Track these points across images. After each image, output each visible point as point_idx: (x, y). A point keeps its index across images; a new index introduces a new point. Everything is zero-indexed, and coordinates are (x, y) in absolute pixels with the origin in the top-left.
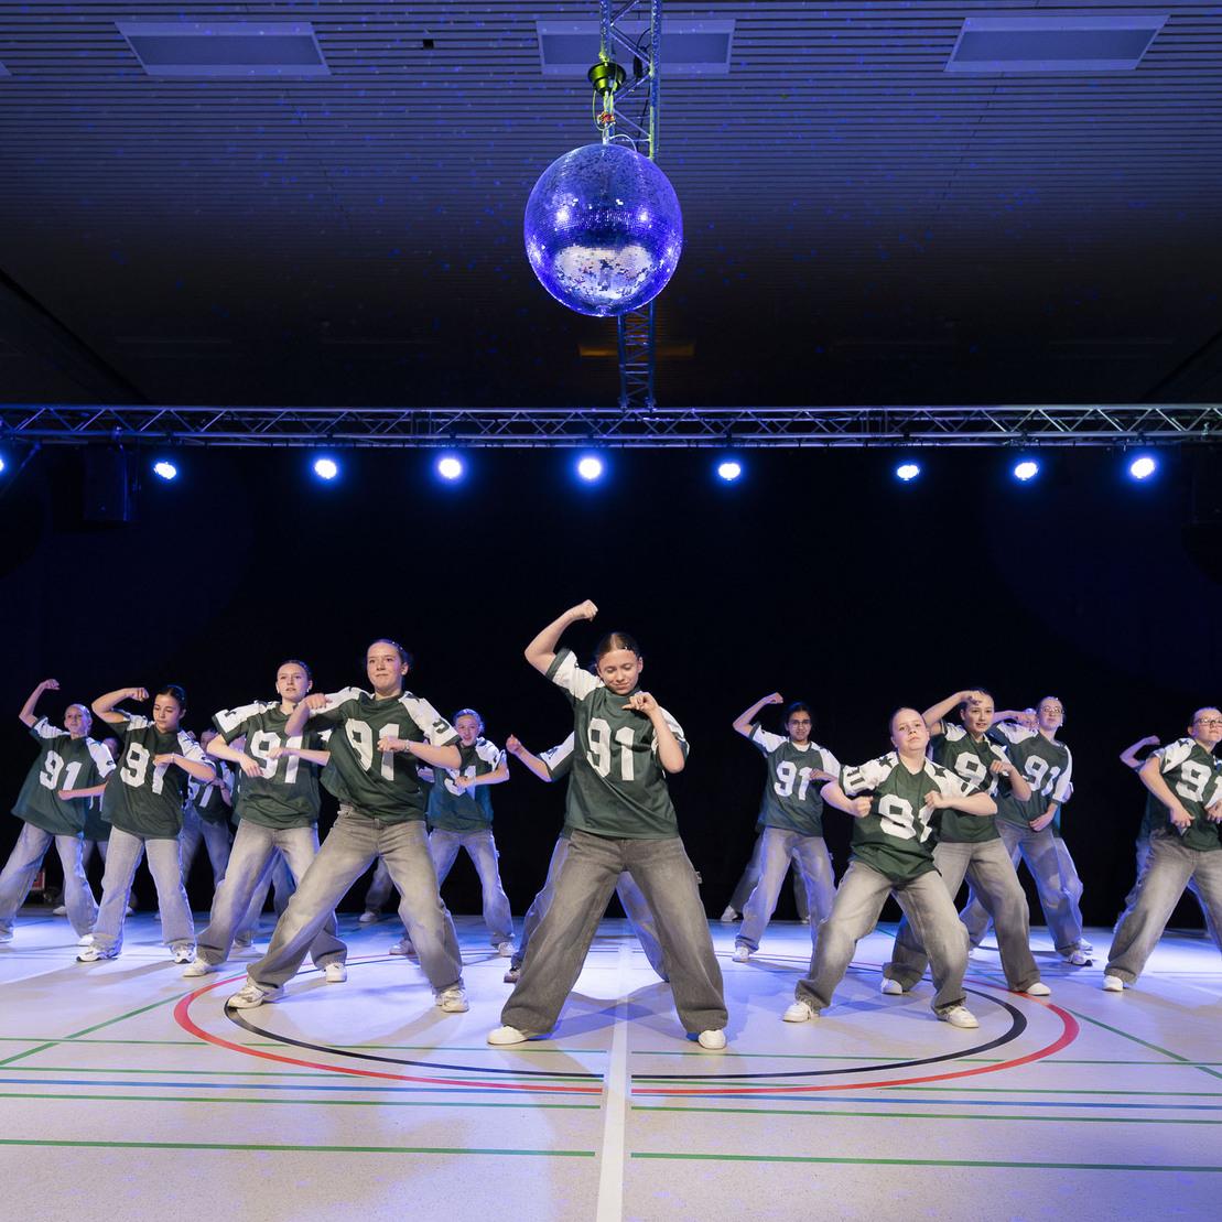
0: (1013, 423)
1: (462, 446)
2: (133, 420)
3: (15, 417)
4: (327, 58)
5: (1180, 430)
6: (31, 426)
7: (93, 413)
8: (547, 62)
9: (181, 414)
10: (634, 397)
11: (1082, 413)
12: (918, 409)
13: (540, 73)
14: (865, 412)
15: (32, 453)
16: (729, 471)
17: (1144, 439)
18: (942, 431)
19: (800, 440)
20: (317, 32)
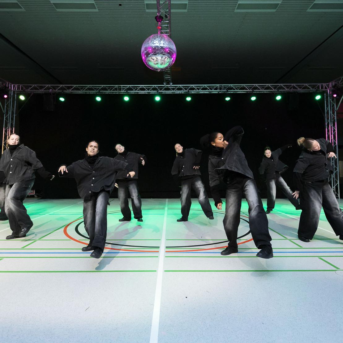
0: (251, 88)
1: (129, 93)
2: (54, 88)
3: (27, 87)
4: (98, 8)
5: (286, 90)
6: (31, 89)
7: (45, 86)
8: (147, 9)
9: (65, 86)
10: (167, 83)
11: (265, 86)
12: (230, 85)
13: (145, 11)
14: (218, 86)
15: (31, 95)
16: (189, 99)
17: (279, 91)
18: (235, 90)
19: (204, 92)
20: (95, 2)
